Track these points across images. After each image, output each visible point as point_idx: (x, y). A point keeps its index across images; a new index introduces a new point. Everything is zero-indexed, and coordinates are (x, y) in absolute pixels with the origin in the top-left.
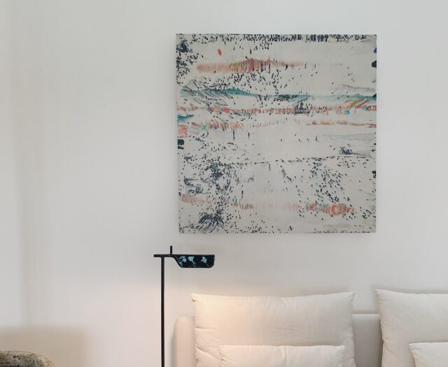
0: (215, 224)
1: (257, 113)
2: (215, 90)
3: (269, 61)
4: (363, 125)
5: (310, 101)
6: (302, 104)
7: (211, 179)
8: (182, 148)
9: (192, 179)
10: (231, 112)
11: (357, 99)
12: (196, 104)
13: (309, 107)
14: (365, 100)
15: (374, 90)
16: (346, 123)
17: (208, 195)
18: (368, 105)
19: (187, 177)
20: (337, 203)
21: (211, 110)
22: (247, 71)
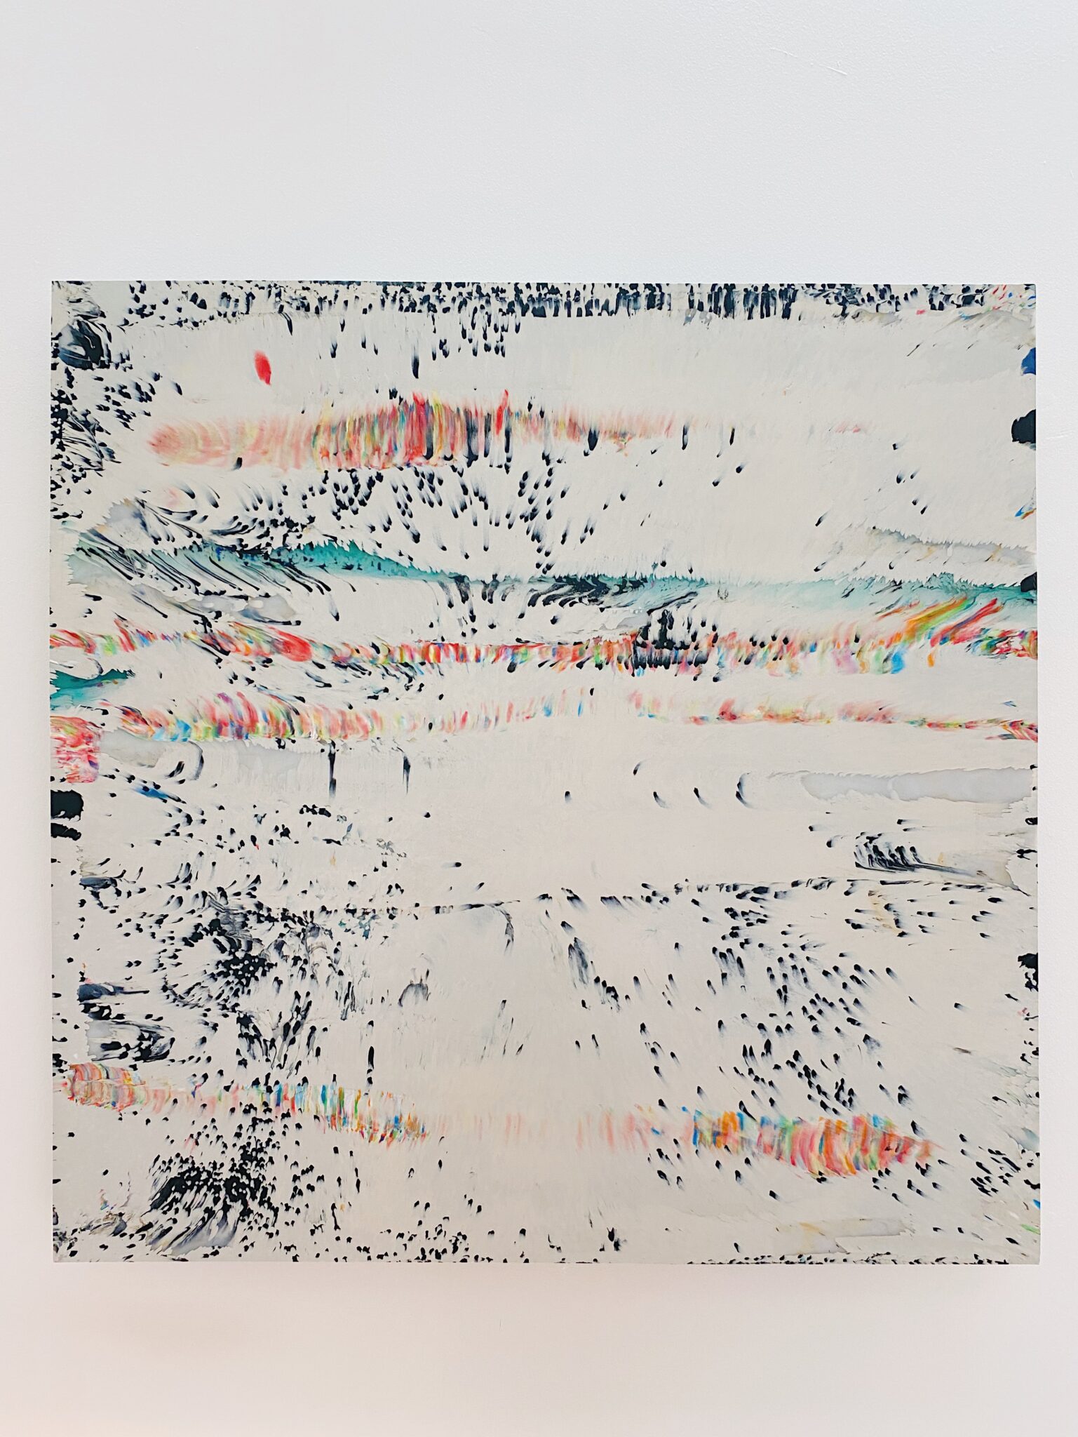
0: (234, 1214)
1: (449, 660)
2: (243, 551)
3: (503, 413)
4: (969, 726)
5: (704, 609)
6: (667, 621)
7: (216, 987)
8: (75, 835)
9: (119, 990)
10: (318, 655)
11: (944, 599)
12: (142, 619)
13: (704, 635)
14: (982, 602)
15: (1022, 555)
16: (884, 717)
17: (201, 1068)
18: (994, 626)
19: (94, 979)
20: (846, 1115)
21: (216, 646)
22: (399, 458)
